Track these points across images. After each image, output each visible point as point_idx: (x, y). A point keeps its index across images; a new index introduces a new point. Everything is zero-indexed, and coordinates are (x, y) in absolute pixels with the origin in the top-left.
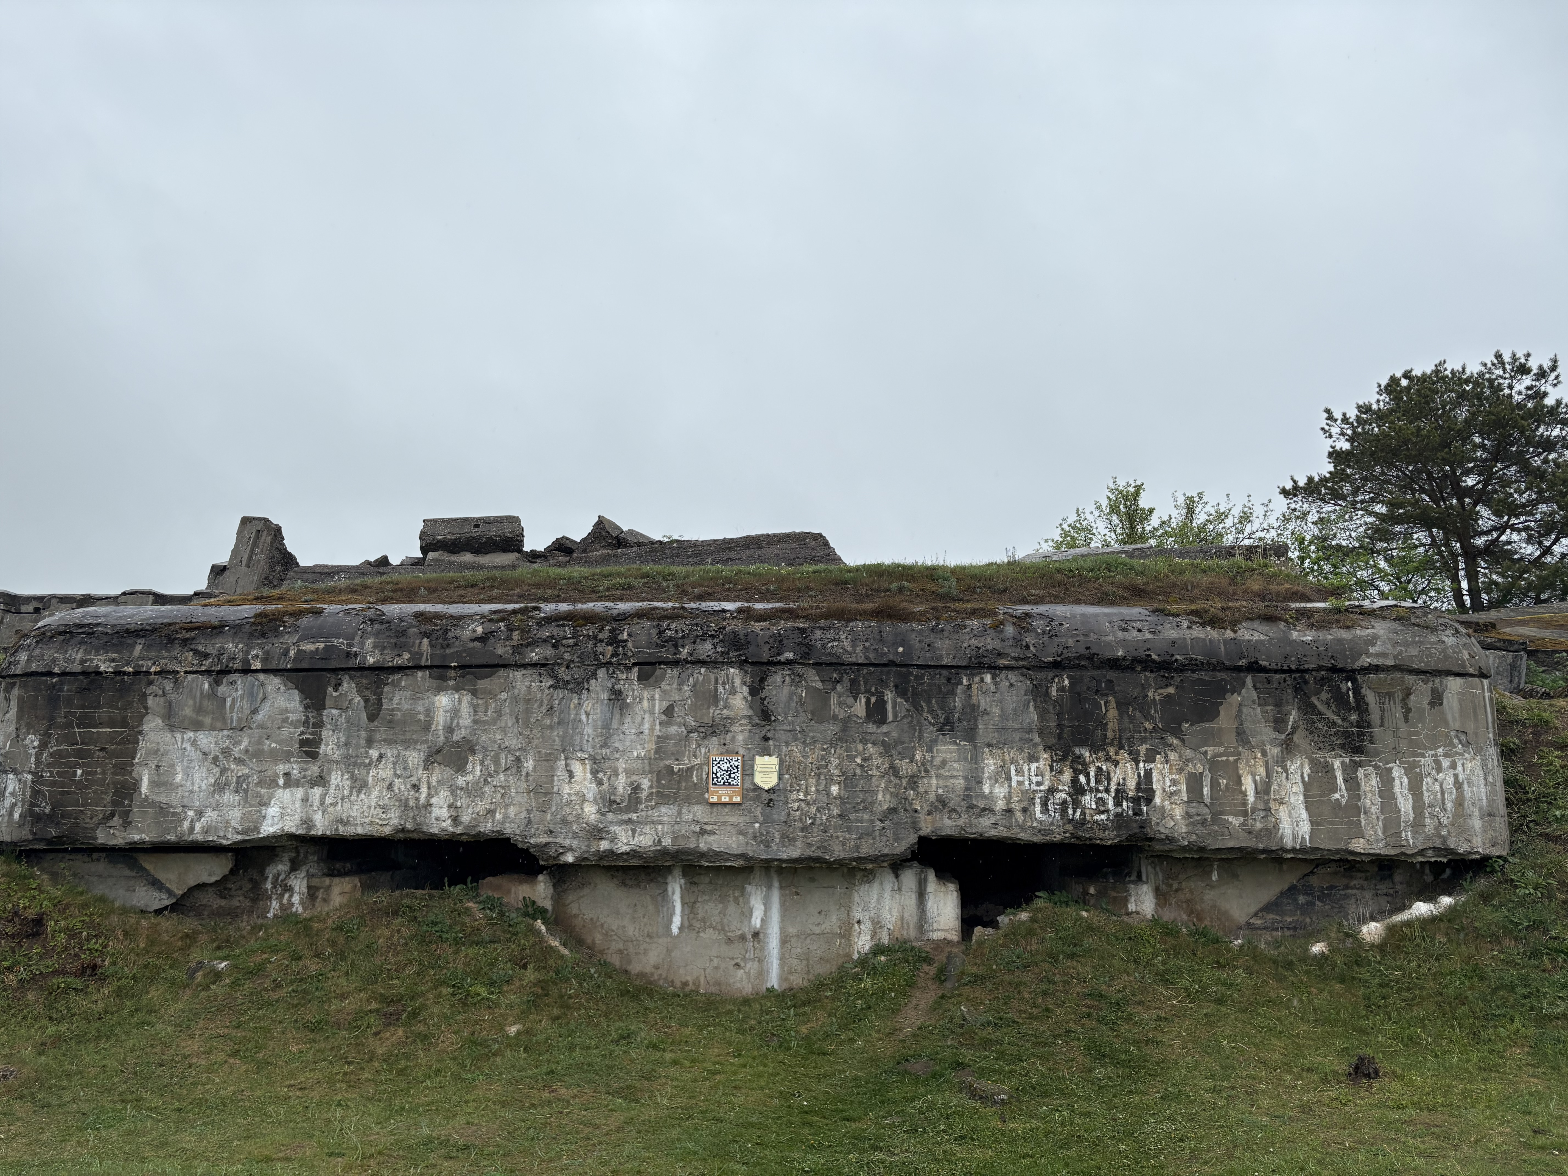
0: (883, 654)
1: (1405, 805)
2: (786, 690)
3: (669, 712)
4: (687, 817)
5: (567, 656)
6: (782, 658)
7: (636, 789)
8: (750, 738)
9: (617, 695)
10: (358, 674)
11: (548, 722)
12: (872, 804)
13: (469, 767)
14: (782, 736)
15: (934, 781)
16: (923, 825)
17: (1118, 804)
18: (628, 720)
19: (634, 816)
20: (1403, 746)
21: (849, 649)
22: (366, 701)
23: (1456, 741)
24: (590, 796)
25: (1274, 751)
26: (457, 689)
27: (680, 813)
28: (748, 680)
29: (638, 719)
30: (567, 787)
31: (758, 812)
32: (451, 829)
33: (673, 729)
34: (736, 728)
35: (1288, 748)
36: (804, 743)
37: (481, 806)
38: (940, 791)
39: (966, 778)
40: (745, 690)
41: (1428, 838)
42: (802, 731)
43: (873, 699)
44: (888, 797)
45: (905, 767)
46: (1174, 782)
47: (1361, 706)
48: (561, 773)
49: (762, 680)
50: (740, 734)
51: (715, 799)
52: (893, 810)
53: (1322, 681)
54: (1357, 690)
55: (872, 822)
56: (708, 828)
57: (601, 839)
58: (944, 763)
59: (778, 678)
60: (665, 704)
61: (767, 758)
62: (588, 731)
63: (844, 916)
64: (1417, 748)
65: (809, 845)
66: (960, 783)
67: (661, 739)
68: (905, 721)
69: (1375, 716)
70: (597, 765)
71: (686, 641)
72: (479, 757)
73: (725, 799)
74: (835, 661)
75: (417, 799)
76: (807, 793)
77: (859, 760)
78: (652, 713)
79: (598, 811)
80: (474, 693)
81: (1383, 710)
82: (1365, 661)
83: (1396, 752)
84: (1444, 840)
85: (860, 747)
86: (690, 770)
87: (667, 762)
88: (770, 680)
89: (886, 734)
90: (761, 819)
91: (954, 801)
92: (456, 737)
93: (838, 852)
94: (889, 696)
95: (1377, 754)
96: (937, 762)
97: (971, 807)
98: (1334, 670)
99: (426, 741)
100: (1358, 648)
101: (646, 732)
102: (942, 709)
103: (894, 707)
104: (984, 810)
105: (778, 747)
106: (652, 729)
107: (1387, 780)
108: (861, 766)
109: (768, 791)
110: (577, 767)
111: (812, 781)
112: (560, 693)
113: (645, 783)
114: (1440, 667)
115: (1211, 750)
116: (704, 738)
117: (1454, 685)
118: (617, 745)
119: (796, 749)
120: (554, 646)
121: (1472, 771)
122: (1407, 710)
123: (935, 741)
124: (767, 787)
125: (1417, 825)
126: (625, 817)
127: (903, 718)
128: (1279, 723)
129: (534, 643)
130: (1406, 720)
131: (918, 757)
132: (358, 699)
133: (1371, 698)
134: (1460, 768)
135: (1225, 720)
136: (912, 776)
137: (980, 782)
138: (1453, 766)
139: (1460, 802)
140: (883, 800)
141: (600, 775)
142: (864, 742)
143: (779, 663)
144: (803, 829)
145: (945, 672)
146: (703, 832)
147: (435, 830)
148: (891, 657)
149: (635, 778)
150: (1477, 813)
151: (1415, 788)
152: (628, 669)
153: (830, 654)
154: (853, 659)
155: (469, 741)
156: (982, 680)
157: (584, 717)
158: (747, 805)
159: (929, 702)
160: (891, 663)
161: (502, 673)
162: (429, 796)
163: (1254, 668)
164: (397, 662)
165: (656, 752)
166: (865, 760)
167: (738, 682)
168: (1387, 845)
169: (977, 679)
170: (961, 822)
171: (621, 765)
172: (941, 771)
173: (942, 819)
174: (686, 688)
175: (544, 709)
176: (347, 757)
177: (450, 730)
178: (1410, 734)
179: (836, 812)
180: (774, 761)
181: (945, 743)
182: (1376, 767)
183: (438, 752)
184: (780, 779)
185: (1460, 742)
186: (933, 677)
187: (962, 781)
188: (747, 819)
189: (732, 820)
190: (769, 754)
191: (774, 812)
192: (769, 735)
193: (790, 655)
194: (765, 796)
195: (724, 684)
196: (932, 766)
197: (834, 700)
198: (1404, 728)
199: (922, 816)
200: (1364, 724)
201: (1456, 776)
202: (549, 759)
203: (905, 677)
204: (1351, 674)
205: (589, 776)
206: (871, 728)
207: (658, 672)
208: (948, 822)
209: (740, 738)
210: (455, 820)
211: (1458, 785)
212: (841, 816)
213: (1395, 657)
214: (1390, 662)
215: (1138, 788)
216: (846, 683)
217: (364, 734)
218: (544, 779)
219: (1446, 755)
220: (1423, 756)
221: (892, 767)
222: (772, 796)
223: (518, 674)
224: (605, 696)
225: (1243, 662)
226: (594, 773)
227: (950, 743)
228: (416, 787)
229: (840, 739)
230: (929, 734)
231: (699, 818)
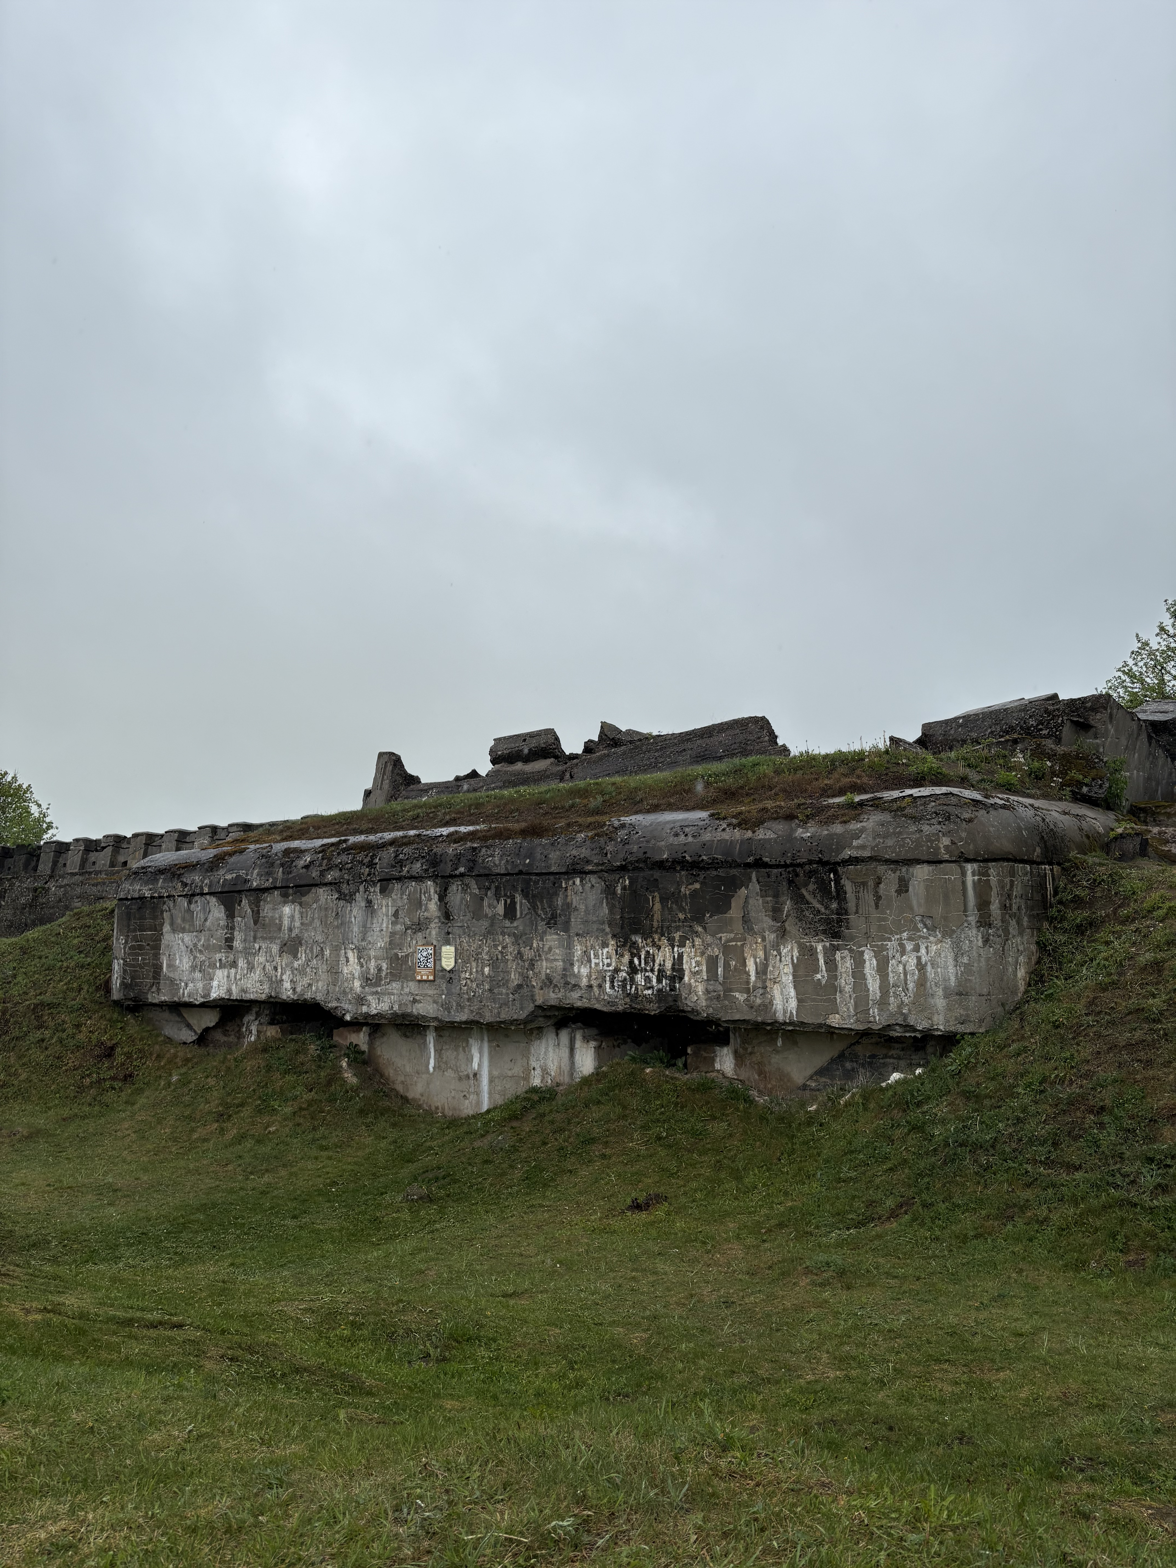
0: (517, 866)
1: (873, 985)
2: (459, 896)
3: (396, 914)
4: (407, 990)
5: (346, 876)
6: (457, 872)
7: (380, 970)
8: (439, 932)
9: (369, 902)
10: (248, 894)
11: (336, 923)
12: (508, 981)
13: (299, 955)
14: (456, 931)
15: (544, 963)
16: (537, 997)
17: (659, 981)
18: (375, 921)
19: (379, 989)
20: (873, 932)
21: (497, 862)
22: (253, 912)
23: (920, 925)
24: (356, 975)
25: (771, 937)
26: (293, 902)
27: (402, 987)
28: (438, 889)
29: (380, 921)
30: (345, 968)
31: (444, 986)
32: (292, 996)
33: (399, 927)
34: (433, 925)
35: (783, 934)
36: (469, 936)
37: (306, 981)
38: (548, 971)
39: (563, 961)
40: (436, 896)
41: (892, 1015)
42: (468, 927)
43: (509, 901)
44: (517, 975)
45: (528, 953)
46: (698, 964)
47: (840, 895)
48: (343, 959)
49: (446, 889)
50: (434, 931)
51: (419, 978)
52: (520, 986)
53: (810, 874)
54: (837, 881)
55: (507, 994)
56: (418, 998)
57: (363, 1005)
58: (550, 949)
59: (454, 887)
60: (394, 909)
61: (448, 947)
62: (356, 929)
63: (525, 1064)
64: (885, 932)
65: (472, 1011)
66: (560, 965)
67: (393, 934)
68: (528, 917)
69: (851, 905)
70: (361, 953)
71: (408, 862)
72: (304, 948)
73: (425, 978)
74: (487, 872)
75: (276, 976)
76: (471, 974)
77: (500, 948)
78: (387, 916)
79: (361, 985)
80: (301, 904)
81: (858, 898)
82: (848, 853)
83: (867, 937)
84: (905, 1017)
85: (501, 938)
86: (407, 956)
87: (395, 951)
88: (450, 889)
89: (516, 928)
90: (445, 992)
91: (557, 979)
92: (293, 935)
93: (488, 1017)
94: (518, 898)
95: (852, 938)
96: (546, 949)
97: (567, 983)
98: (820, 862)
99: (279, 938)
100: (842, 842)
101: (385, 929)
102: (550, 907)
103: (521, 907)
104: (575, 986)
105: (454, 939)
106: (387, 927)
107: (859, 962)
108: (502, 952)
109: (449, 972)
110: (350, 954)
111: (474, 964)
112: (342, 903)
113: (384, 966)
114: (910, 856)
115: (724, 936)
116: (415, 933)
117: (921, 873)
118: (369, 939)
119: (465, 940)
120: (341, 870)
121: (938, 954)
122: (878, 898)
123: (545, 933)
124: (448, 969)
125: (883, 1002)
126: (374, 990)
127: (526, 915)
128: (776, 912)
129: (332, 868)
130: (877, 907)
131: (535, 945)
132: (249, 910)
133: (848, 887)
134: (923, 951)
135: (735, 912)
136: (531, 960)
137: (572, 965)
138: (917, 949)
139: (922, 982)
140: (515, 978)
141: (362, 960)
142: (503, 934)
143: (456, 876)
144: (469, 1000)
145: (552, 878)
146: (415, 1001)
147: (284, 997)
148: (521, 868)
149: (379, 962)
150: (940, 992)
151: (882, 969)
152: (375, 884)
153: (485, 868)
154: (498, 871)
155: (299, 937)
156: (574, 883)
157: (353, 919)
158: (438, 981)
159: (542, 902)
160: (521, 873)
161: (314, 890)
162: (282, 974)
163: (759, 864)
164: (267, 885)
165: (390, 944)
166: (503, 948)
167: (432, 891)
168: (857, 1021)
169: (571, 882)
170: (560, 995)
171: (372, 953)
172: (548, 956)
173: (549, 992)
174: (405, 897)
175: (334, 914)
176: (245, 948)
177: (290, 930)
178: (880, 919)
179: (487, 987)
180: (452, 949)
181: (551, 934)
182: (851, 950)
183: (285, 944)
184: (456, 962)
185: (926, 926)
186: (544, 883)
187: (561, 963)
188: (438, 991)
189: (430, 992)
190: (449, 944)
191: (453, 987)
192: (450, 930)
193: (462, 870)
194: (448, 975)
195: (425, 893)
196: (543, 951)
197: (486, 903)
198: (875, 914)
199: (537, 990)
200: (842, 911)
201: (919, 958)
202: (336, 949)
203: (527, 882)
204: (833, 867)
205: (356, 961)
206: (507, 923)
207: (391, 885)
208: (552, 995)
209: (434, 932)
210: (294, 989)
211: (921, 966)
212: (490, 990)
213: (873, 849)
214: (867, 854)
215: (673, 969)
216: (493, 889)
217: (252, 934)
218: (334, 963)
219: (910, 939)
220: (890, 940)
221: (519, 953)
222: (452, 976)
223: (321, 890)
224: (363, 904)
225: (750, 860)
226: (359, 958)
227: (554, 934)
228: (276, 969)
229: (489, 932)
230: (541, 927)
231: (413, 991)
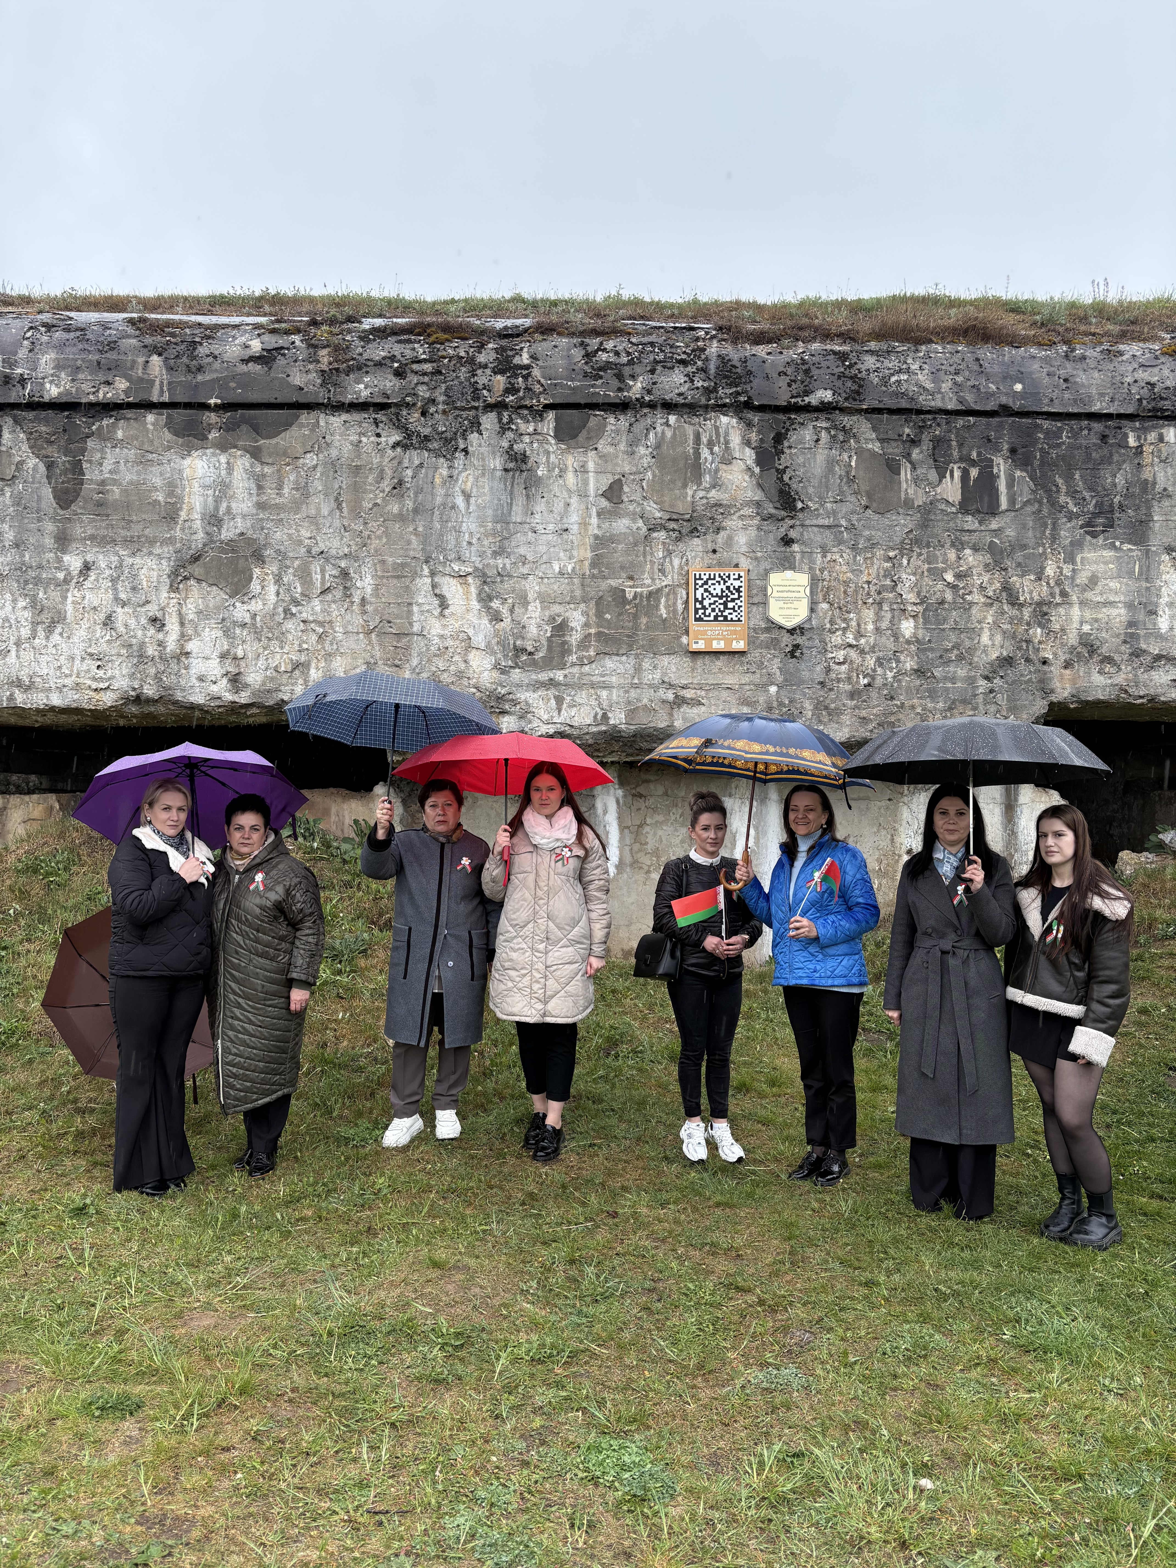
0: (990, 395)
2: (821, 455)
3: (613, 493)
4: (651, 676)
5: (423, 392)
6: (813, 399)
7: (561, 628)
8: (759, 540)
9: (519, 461)
10: (31, 415)
11: (395, 508)
12: (971, 650)
13: (255, 586)
14: (814, 536)
15: (1076, 611)
16: (1056, 684)
18: (540, 506)
19: (559, 675)
21: (929, 385)
22: (50, 466)
24: (479, 640)
26: (223, 447)
27: (638, 669)
28: (754, 436)
29: (559, 506)
30: (437, 624)
31: (775, 666)
32: (229, 697)
33: (622, 525)
34: (732, 523)
36: (854, 548)
37: (281, 658)
38: (1086, 628)
39: (1130, 606)
40: (749, 455)
42: (851, 528)
43: (974, 472)
44: (998, 638)
45: (1028, 589)
48: (423, 597)
49: (779, 438)
50: (741, 534)
51: (701, 646)
52: (1007, 661)
55: (971, 681)
56: (688, 694)
57: (503, 712)
58: (1094, 580)
59: (807, 434)
60: (606, 481)
62: (470, 525)
65: (864, 720)
66: (1119, 615)
67: (601, 542)
68: (1029, 509)
70: (489, 586)
71: (638, 369)
72: (273, 568)
73: (718, 645)
74: (904, 404)
75: (161, 644)
76: (859, 634)
77: (949, 577)
78: (583, 495)
79: (496, 666)
80: (255, 454)
85: (952, 555)
86: (654, 595)
87: (613, 583)
88: (793, 437)
89: (997, 532)
90: (779, 678)
91: (1110, 644)
92: (227, 533)
94: (1001, 466)
96: (1082, 578)
97: (1137, 653)
99: (171, 541)
101: (575, 528)
102: (1091, 489)
103: (1010, 484)
104: (1158, 658)
105: (808, 555)
106: (584, 525)
108: (954, 587)
109: (792, 631)
110: (451, 588)
111: (869, 614)
112: (415, 457)
113: (576, 618)
116: (678, 539)
118: (522, 551)
119: (841, 558)
120: (399, 374)
123: (1077, 545)
126: (544, 676)
127: (1025, 504)
129: (360, 368)
131: (1050, 570)
132: (32, 462)
136: (1040, 604)
137: (1153, 613)
140: (991, 644)
141: (496, 604)
142: (959, 545)
143: (808, 409)
144: (852, 695)
145: (1097, 426)
146: (680, 701)
147: (198, 698)
148: (1004, 400)
149: (556, 609)
152: (538, 414)
153: (896, 394)
154: (938, 403)
155: (250, 541)
156: (1161, 439)
157: (460, 501)
158: (755, 655)
159: (1069, 478)
160: (1005, 411)
161: (305, 417)
162: (184, 637)
165: (593, 565)
166: (959, 576)
167: (735, 440)
169: (1152, 436)
170: (1120, 679)
171: (532, 587)
172: (1089, 595)
173: (1089, 674)
174: (642, 450)
175: (386, 485)
176: (21, 568)
177: (214, 520)
179: (909, 664)
181: (1095, 547)
183: (196, 559)
184: (812, 610)
186: (1075, 435)
187: (1123, 611)
188: (756, 678)
189: (730, 680)
190: (792, 568)
191: (803, 666)
192: (793, 534)
193: (827, 396)
194: (786, 639)
195: (710, 445)
196: (1074, 585)
197: (906, 473)
199: (1055, 670)
202: (402, 575)
203: (1029, 434)
205: (475, 605)
206: (971, 523)
207: (593, 422)
208: (1098, 679)
209: (742, 540)
210: (235, 680)
212: (919, 672)
216: (926, 445)
217: (50, 527)
218: (394, 609)
221: (1007, 588)
222: (799, 640)
223: (336, 421)
224: (497, 463)
226: (485, 599)
227: (1104, 547)
228: (157, 622)
229: (917, 541)
230: (1067, 532)
231: (673, 678)
